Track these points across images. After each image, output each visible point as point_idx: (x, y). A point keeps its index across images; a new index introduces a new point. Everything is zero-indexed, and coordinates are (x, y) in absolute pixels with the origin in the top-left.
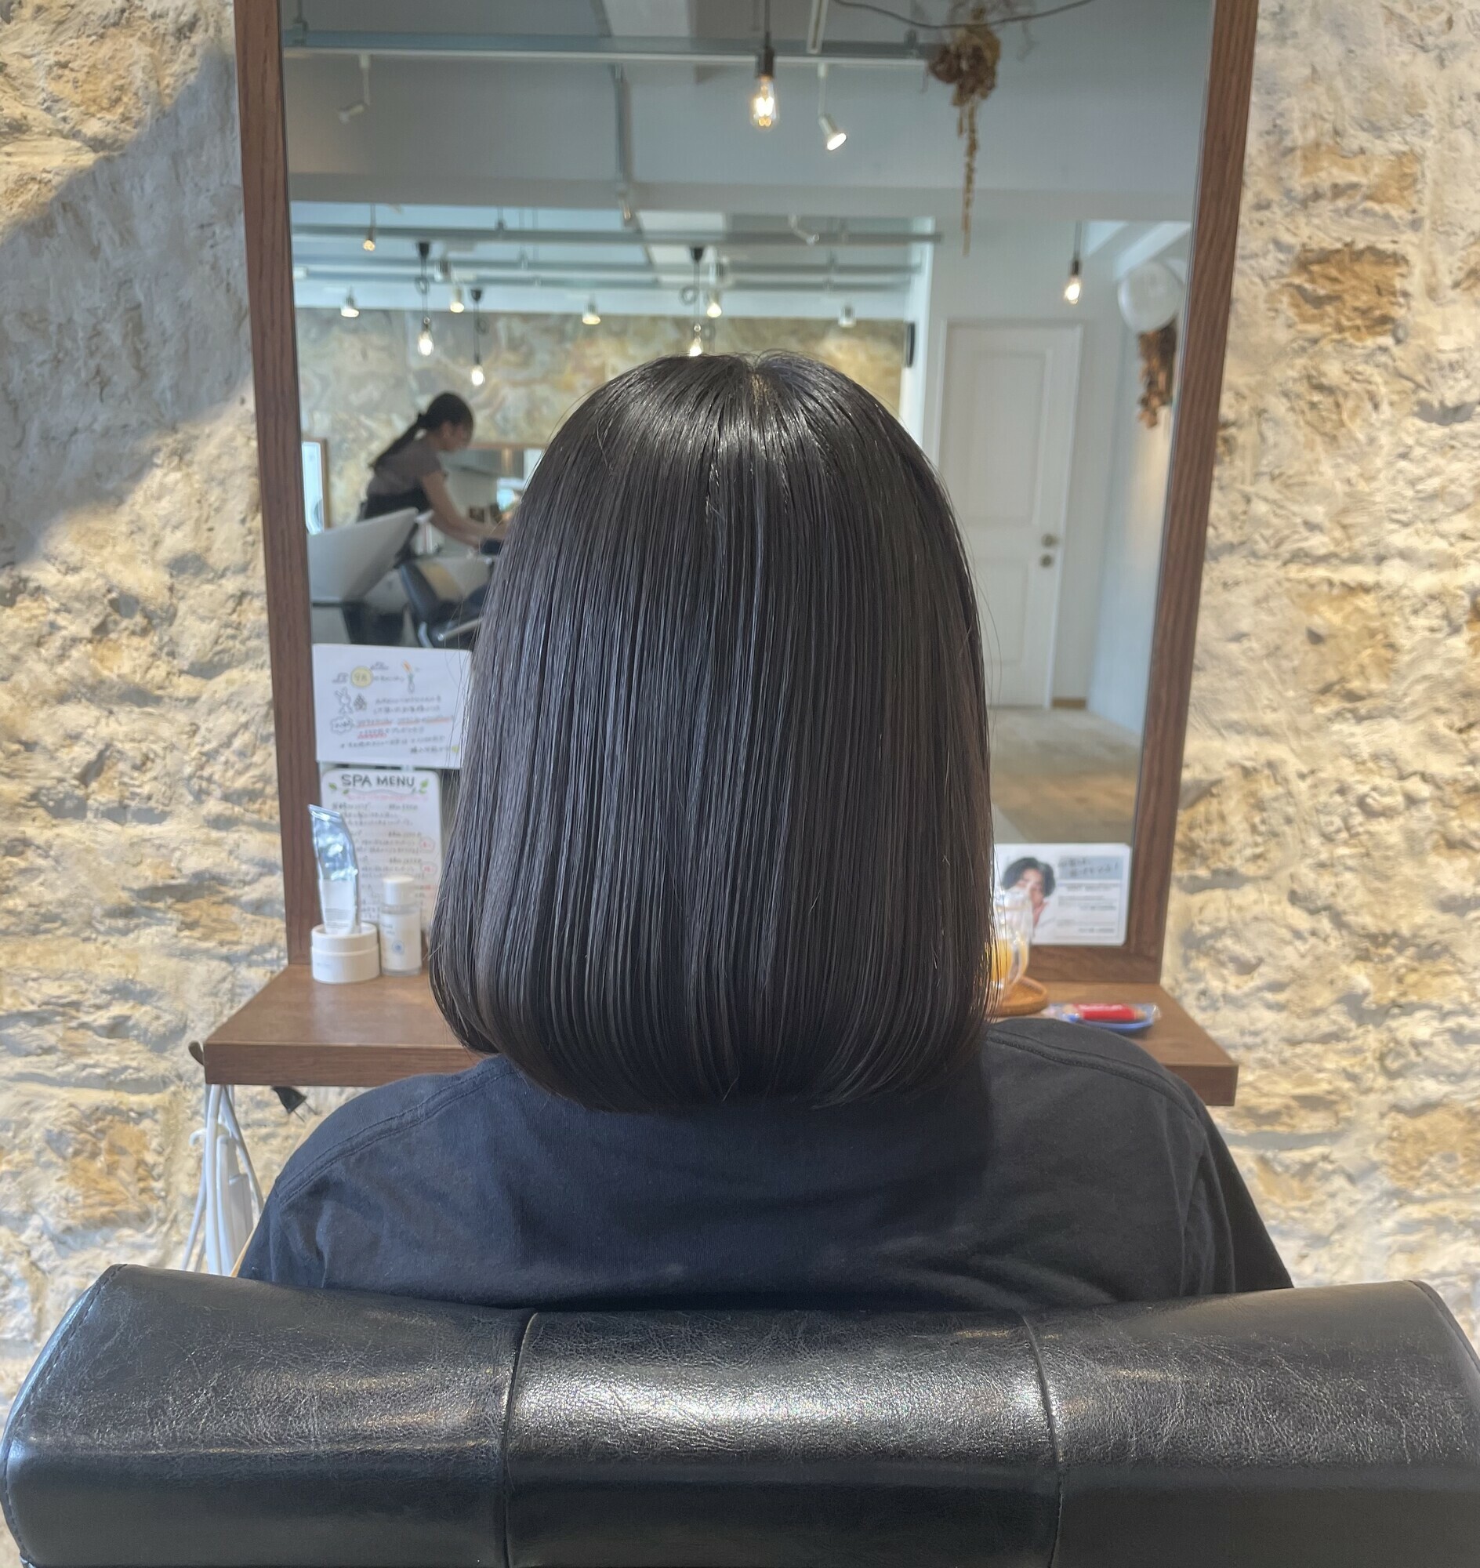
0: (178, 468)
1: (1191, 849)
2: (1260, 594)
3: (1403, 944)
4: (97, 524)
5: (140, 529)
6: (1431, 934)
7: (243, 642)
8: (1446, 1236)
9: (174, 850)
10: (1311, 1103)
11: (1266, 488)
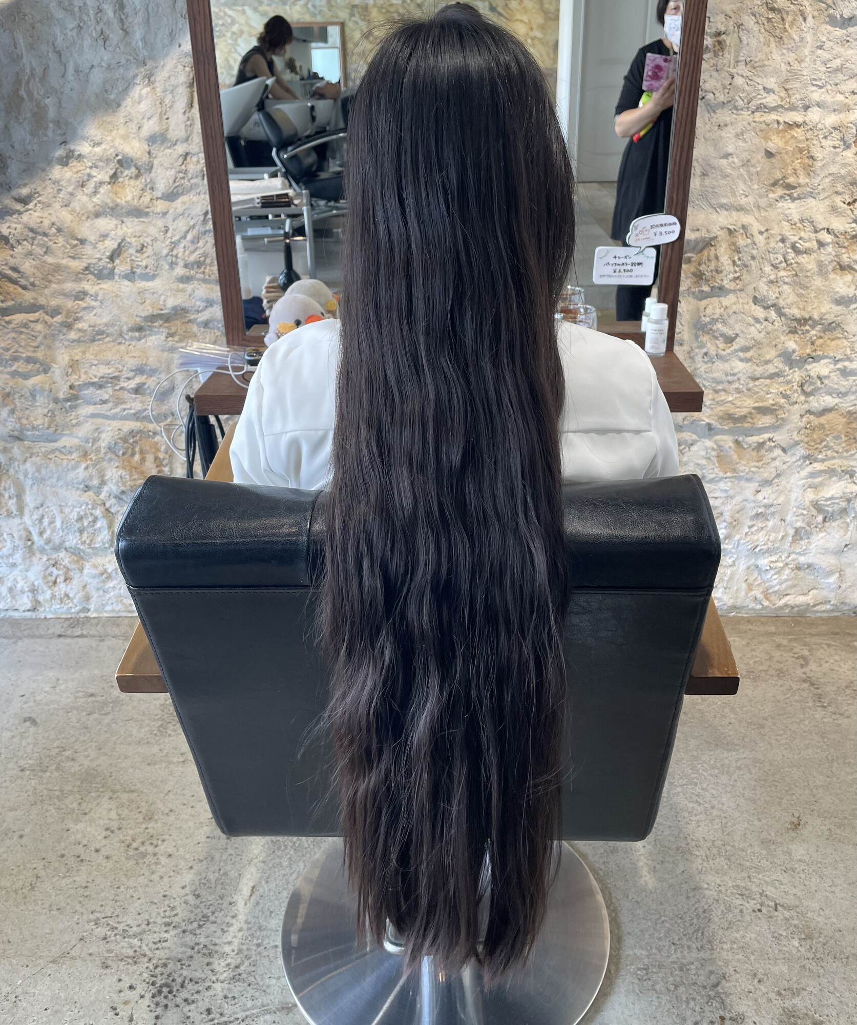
0: (148, 85)
1: (699, 276)
2: (739, 131)
3: (815, 324)
4: (108, 119)
5: (130, 120)
6: (830, 318)
7: (189, 180)
8: (834, 479)
9: (161, 295)
10: (763, 411)
11: (742, 69)
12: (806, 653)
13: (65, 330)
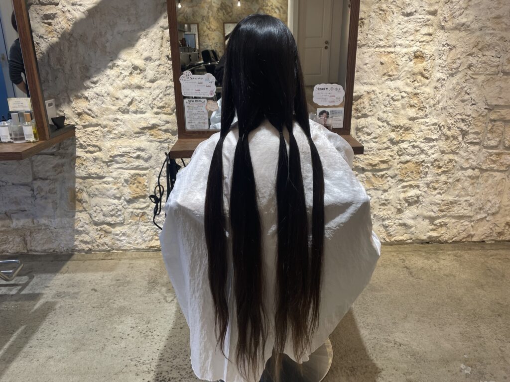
0: (145, 38)
1: (357, 110)
2: (370, 55)
3: (402, 128)
4: (129, 51)
6: (407, 125)
8: (412, 189)
9: (148, 119)
10: (383, 162)
12: (404, 258)
13: (109, 134)
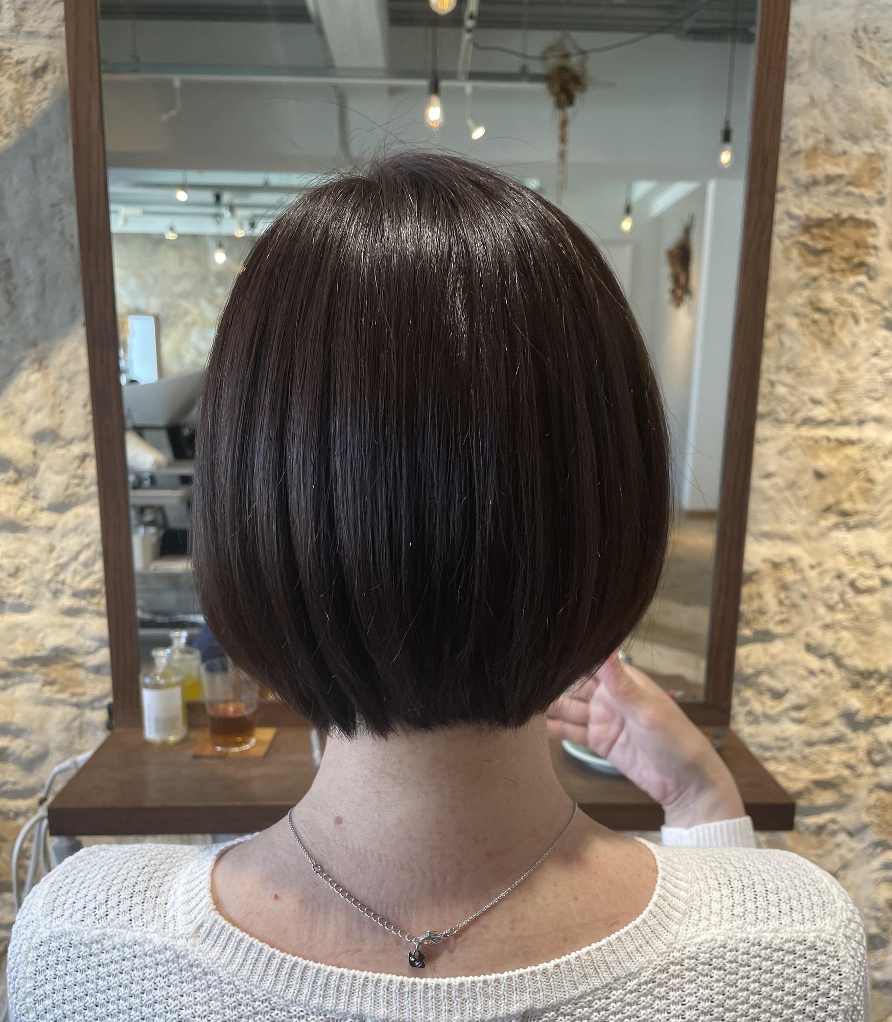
0: (38, 370)
2: (781, 447)
3: (882, 678)
9: (38, 632)
10: (823, 785)
